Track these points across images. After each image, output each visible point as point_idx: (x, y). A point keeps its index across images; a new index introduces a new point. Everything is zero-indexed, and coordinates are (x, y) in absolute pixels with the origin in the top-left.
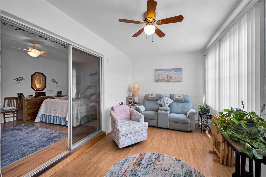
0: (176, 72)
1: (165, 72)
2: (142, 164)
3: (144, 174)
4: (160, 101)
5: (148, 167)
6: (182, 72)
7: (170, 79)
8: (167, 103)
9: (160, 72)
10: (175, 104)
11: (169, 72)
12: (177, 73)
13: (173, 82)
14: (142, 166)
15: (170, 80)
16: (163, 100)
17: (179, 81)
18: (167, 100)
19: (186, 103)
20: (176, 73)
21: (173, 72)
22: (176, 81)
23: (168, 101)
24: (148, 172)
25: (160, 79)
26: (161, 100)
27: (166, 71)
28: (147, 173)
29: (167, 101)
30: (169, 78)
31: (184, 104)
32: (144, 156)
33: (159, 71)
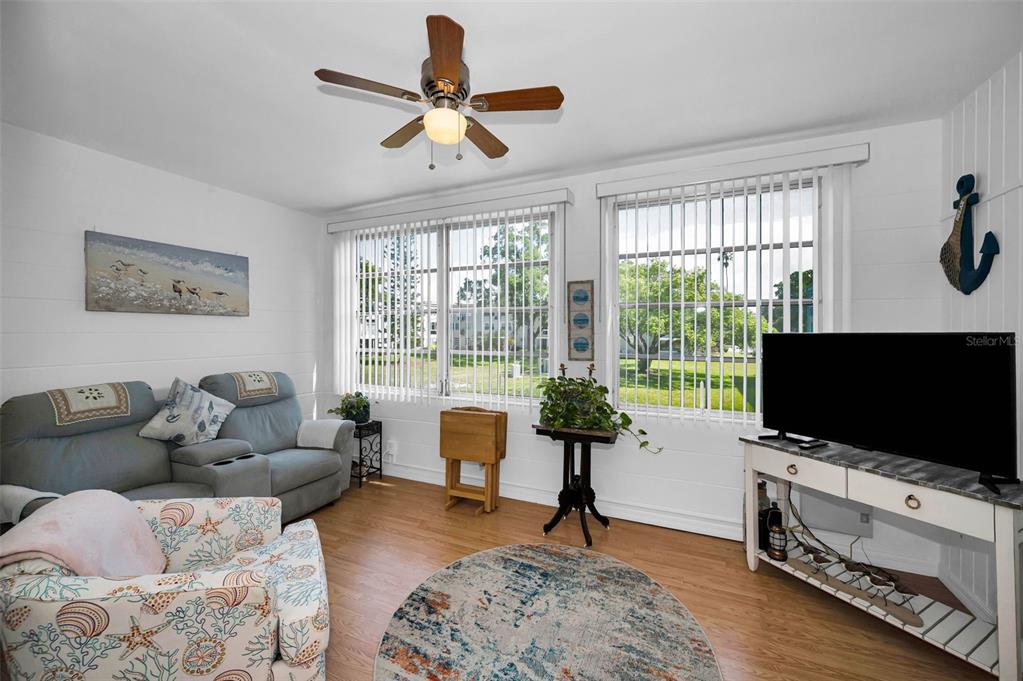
0: (219, 271)
1: (166, 259)
2: (445, 655)
3: (494, 656)
4: (171, 419)
5: (466, 639)
6: (247, 276)
7: (189, 303)
8: (214, 421)
9: (127, 251)
10: (244, 413)
11: (188, 265)
12: (226, 275)
13: (209, 314)
14: (453, 656)
15: (190, 307)
16: (191, 412)
17: (234, 313)
18: (211, 406)
19: (282, 403)
20: (221, 275)
21: (207, 267)
22: (222, 311)
23: (216, 410)
24: (486, 644)
25: (133, 294)
26: (175, 412)
27: (171, 258)
28: (492, 646)
29: (213, 413)
30: (186, 295)
31: (278, 407)
32: (402, 642)
33: (118, 248)
